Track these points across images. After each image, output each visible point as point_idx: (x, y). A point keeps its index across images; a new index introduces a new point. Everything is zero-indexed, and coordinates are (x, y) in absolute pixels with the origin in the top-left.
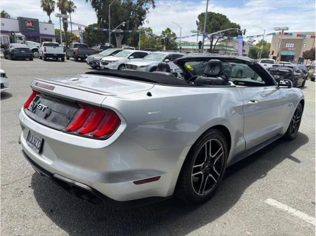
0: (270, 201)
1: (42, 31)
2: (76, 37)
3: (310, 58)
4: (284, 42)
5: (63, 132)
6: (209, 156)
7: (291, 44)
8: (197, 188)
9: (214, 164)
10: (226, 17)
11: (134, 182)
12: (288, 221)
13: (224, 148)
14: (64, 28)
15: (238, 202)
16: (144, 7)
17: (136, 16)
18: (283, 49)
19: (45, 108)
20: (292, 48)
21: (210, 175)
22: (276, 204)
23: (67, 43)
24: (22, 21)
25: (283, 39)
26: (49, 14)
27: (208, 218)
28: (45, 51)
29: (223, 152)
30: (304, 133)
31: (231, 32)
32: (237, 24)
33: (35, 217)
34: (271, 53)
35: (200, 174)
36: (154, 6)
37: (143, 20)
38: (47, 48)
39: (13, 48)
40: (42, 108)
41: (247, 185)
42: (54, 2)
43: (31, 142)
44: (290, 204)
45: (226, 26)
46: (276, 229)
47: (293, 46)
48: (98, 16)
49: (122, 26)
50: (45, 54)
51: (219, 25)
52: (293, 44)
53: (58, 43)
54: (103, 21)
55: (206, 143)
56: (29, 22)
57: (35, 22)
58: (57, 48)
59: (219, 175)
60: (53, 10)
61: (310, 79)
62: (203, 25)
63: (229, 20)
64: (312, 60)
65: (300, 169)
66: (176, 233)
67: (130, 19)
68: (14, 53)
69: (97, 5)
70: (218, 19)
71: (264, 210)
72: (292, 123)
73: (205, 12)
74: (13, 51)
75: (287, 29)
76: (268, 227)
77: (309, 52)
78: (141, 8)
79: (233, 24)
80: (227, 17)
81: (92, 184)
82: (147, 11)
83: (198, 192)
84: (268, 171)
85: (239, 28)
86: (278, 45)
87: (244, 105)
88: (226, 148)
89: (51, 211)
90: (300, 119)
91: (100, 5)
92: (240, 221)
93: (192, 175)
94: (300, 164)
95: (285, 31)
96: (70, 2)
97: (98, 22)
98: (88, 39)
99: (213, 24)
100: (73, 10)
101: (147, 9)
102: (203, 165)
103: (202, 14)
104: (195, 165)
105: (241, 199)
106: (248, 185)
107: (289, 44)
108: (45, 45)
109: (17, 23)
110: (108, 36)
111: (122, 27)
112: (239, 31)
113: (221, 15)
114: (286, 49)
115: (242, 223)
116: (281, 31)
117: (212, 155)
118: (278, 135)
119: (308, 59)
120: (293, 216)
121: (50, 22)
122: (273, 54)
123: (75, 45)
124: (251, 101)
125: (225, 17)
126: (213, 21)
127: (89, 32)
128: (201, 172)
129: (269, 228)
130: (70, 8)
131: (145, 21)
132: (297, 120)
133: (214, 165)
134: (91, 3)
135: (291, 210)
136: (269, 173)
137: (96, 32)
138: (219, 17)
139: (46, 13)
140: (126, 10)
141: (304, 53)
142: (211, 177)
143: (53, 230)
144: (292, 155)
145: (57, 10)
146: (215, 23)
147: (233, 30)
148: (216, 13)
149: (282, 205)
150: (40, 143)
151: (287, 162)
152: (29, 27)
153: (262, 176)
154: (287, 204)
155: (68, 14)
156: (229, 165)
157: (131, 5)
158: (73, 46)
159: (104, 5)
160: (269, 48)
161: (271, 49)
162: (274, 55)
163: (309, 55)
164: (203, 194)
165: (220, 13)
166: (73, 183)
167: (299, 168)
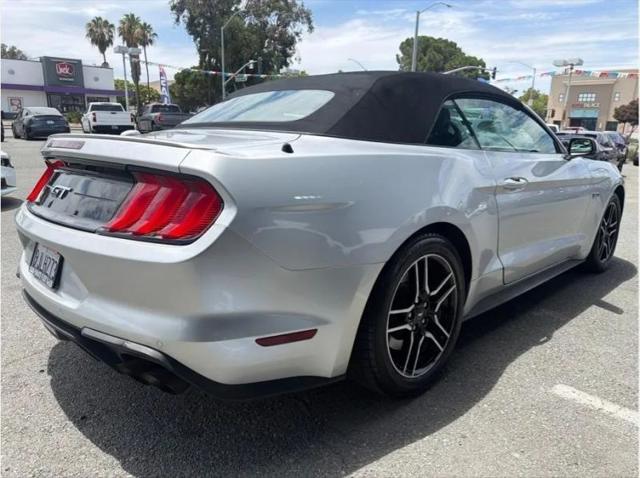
0: (562, 390)
1: (89, 83)
2: (157, 94)
3: (629, 120)
4: (576, 90)
5: (101, 234)
6: (425, 291)
7: (590, 95)
8: (400, 362)
9: (436, 310)
10: (455, 44)
11: (258, 341)
12: (602, 430)
13: (456, 277)
14: (133, 76)
15: (492, 393)
16: (290, 31)
17: (275, 49)
18: (573, 106)
19: (66, 192)
20: (591, 102)
21: (429, 335)
22: (575, 396)
23: (140, 105)
24: (49, 63)
25: (571, 86)
26: (103, 50)
27: (427, 427)
28: (95, 120)
29: (455, 286)
30: (626, 259)
31: (466, 76)
32: (479, 59)
33: (48, 431)
34: (549, 113)
35: (406, 330)
36: (311, 28)
37: (290, 56)
38: (99, 114)
39: (30, 116)
40: (60, 192)
41: (511, 357)
42: (112, 26)
43: (38, 268)
44: (605, 396)
45: (457, 63)
46: (578, 446)
47: (593, 100)
48: (199, 50)
49: (247, 68)
50: (94, 127)
51: (442, 63)
52: (594, 95)
53: (119, 104)
54: (210, 60)
55: (416, 262)
56: (63, 66)
57: (76, 66)
58: (119, 114)
59: (448, 336)
60: (110, 41)
61: (632, 163)
62: (410, 63)
63: (463, 51)
64: (633, 125)
65: (623, 327)
66: (355, 457)
67: (264, 55)
68: (32, 126)
69: (199, 29)
70: (439, 50)
71: (548, 408)
72: (600, 234)
73: (413, 36)
74: (31, 121)
75: (580, 63)
76: (559, 442)
77: (628, 108)
78: (286, 33)
79: (470, 58)
80: (458, 46)
81: (162, 345)
82: (297, 39)
83: (402, 370)
84: (553, 331)
85: (484, 65)
86: (563, 98)
87: (497, 186)
88: (461, 278)
89: (82, 418)
90: (617, 227)
91: (204, 29)
92: (497, 430)
93: (388, 331)
94: (621, 316)
95: (576, 68)
96: (145, 24)
97: (201, 63)
98: (181, 97)
99: (430, 61)
100: (151, 41)
101: (297, 34)
102: (412, 311)
103: (408, 40)
104: (393, 309)
105: (496, 386)
106: (511, 359)
107: (585, 95)
108: (95, 108)
109: (39, 68)
110: (221, 91)
111: (247, 70)
112: (483, 71)
113: (446, 41)
114: (581, 106)
115: (501, 435)
116: (569, 67)
117: (431, 290)
118: (572, 260)
119: (624, 122)
120: (614, 419)
121: (105, 65)
122: (553, 116)
123: (154, 106)
124: (512, 179)
125: (453, 45)
126: (431, 53)
127: (183, 84)
128: (407, 327)
129: (563, 444)
130: (145, 36)
131: (293, 58)
132: (610, 230)
133: (436, 313)
134: (185, 26)
135: (610, 407)
136: (557, 334)
137: (196, 84)
138: (442, 45)
139: (97, 48)
140: (254, 36)
141: (616, 110)
142: (430, 339)
143: (83, 456)
144: (603, 299)
145: (118, 41)
146: (435, 57)
147: (471, 70)
148: (436, 38)
149: (589, 397)
150: (55, 266)
151: (593, 312)
152: (62, 75)
153: (542, 340)
154: (598, 395)
155: (140, 47)
156: (469, 317)
157: (266, 26)
158: (150, 109)
159: (211, 28)
160: (546, 104)
161: (550, 107)
162: (555, 118)
163: (628, 114)
164: (413, 377)
165: (444, 38)
166: (121, 346)
167: (620, 325)
